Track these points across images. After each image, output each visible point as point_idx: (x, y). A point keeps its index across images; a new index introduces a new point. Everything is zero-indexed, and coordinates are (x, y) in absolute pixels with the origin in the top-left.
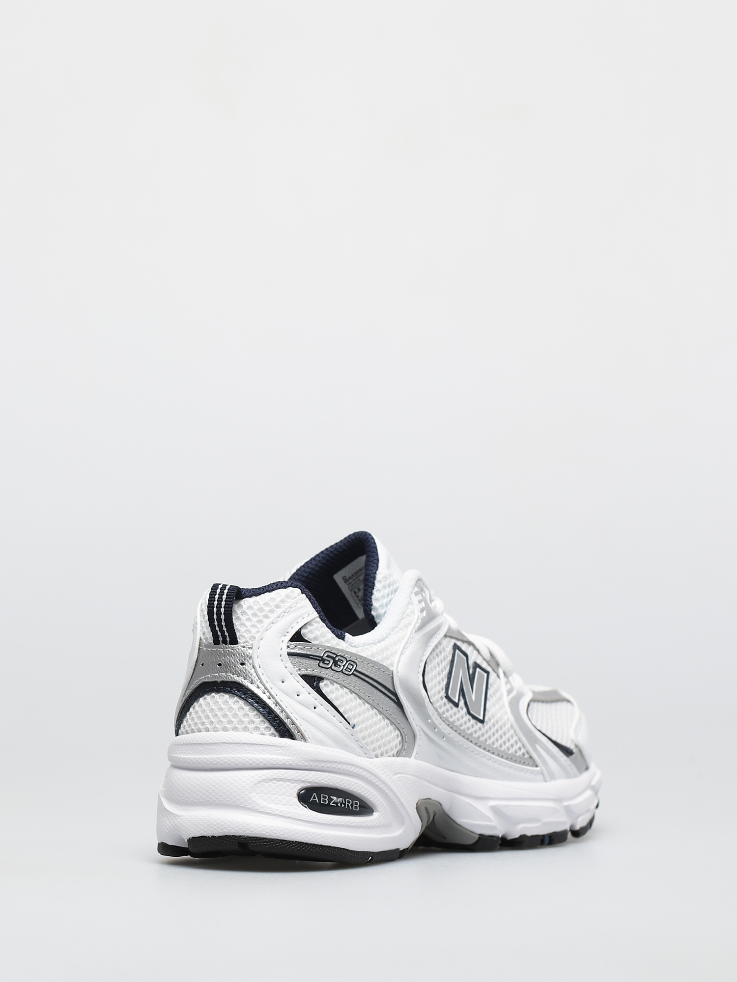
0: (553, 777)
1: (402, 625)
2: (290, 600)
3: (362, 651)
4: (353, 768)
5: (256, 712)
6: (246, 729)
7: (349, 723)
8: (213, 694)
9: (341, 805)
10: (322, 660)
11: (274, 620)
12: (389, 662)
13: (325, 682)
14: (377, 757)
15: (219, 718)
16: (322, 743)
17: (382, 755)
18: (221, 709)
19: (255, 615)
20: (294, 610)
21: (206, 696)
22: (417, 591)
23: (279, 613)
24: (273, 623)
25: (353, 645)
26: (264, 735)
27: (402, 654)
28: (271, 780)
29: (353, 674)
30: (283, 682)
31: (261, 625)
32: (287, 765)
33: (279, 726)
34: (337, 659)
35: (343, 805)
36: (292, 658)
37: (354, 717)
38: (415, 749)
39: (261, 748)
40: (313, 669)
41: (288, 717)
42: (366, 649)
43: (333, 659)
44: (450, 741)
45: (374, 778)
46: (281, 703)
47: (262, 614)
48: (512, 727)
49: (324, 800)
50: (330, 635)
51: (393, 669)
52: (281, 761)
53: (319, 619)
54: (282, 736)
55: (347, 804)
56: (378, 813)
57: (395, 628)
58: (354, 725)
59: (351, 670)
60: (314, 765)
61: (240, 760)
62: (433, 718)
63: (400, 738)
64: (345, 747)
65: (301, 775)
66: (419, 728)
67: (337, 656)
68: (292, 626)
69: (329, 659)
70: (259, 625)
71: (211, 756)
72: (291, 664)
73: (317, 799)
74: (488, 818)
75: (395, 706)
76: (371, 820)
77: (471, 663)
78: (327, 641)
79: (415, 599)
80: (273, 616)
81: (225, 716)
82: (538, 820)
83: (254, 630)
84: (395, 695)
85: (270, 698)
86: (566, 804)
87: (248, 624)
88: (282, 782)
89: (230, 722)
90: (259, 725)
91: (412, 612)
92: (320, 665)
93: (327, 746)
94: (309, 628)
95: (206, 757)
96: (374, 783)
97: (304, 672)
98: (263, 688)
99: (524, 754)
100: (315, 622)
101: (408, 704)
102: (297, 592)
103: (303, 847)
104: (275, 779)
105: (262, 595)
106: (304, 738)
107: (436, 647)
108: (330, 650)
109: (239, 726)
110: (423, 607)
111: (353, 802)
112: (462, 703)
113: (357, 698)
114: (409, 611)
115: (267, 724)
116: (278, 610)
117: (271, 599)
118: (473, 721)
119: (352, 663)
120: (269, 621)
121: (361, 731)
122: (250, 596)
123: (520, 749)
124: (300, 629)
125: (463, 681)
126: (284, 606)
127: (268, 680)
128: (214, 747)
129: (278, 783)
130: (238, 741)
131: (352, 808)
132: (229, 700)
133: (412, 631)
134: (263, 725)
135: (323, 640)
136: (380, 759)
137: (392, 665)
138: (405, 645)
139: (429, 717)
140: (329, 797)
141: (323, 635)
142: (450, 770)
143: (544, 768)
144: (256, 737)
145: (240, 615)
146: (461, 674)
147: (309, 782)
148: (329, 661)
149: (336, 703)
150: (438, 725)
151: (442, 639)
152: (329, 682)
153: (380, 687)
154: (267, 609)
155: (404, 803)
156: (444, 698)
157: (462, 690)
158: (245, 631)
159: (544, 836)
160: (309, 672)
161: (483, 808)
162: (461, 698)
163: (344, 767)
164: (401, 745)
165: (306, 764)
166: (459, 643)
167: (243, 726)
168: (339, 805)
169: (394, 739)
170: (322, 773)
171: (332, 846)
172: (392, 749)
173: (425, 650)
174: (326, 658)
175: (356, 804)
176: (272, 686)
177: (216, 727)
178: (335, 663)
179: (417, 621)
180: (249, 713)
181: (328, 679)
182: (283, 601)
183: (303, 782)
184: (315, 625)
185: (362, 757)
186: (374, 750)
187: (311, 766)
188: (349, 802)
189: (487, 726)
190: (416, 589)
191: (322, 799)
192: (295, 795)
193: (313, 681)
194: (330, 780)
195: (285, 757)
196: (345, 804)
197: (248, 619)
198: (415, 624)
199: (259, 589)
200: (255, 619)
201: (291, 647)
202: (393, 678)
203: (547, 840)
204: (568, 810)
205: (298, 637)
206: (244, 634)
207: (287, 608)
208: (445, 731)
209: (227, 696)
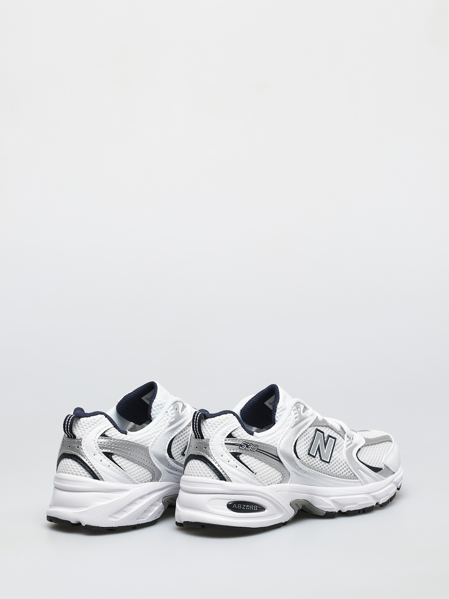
0: (366, 482)
1: (284, 426)
2: (227, 420)
3: (262, 440)
4: (254, 492)
5: (210, 469)
6: (206, 476)
7: (253, 472)
8: (194, 460)
9: (248, 508)
10: (241, 446)
11: (220, 428)
12: (275, 444)
13: (242, 455)
14: (268, 485)
15: (196, 471)
16: (239, 482)
17: (271, 484)
18: (196, 467)
19: (211, 426)
20: (229, 424)
21: (192, 460)
22: (295, 409)
23: (222, 425)
24: (219, 430)
25: (257, 437)
26: (213, 479)
27: (282, 439)
28: (215, 499)
29: (256, 450)
30: (222, 456)
31: (214, 431)
32: (222, 492)
33: (220, 476)
34: (248, 445)
35: (249, 509)
36: (227, 445)
37: (256, 469)
38: (290, 479)
39: (211, 485)
40: (236, 450)
41: (224, 472)
42: (264, 438)
43: (246, 445)
44: (309, 474)
45: (265, 495)
46: (220, 465)
47: (215, 426)
48: (345, 463)
49: (239, 507)
50: (246, 433)
51: (277, 446)
52: (220, 491)
53: (241, 427)
54: (221, 480)
55: (251, 507)
56: (267, 510)
57: (281, 427)
58: (256, 473)
59: (255, 449)
60: (234, 492)
61: (203, 490)
62: (299, 465)
63: (281, 475)
64: (251, 483)
65: (228, 497)
66: (292, 470)
67: (248, 443)
68: (228, 431)
69: (244, 445)
70: (213, 431)
71: (192, 487)
72: (226, 448)
73: (236, 507)
74: (330, 505)
75: (279, 462)
76: (263, 514)
77: (326, 435)
78: (244, 437)
79: (293, 413)
80: (219, 427)
81: (198, 470)
82: (356, 504)
83: (211, 433)
84: (278, 457)
85: (216, 463)
86: (373, 494)
87: (208, 430)
88: (220, 500)
89: (200, 473)
90: (211, 475)
91: (290, 419)
92: (240, 448)
93: (241, 483)
94: (236, 431)
95: (190, 487)
96: (265, 497)
97: (232, 451)
98: (213, 459)
99: (351, 474)
100: (239, 429)
101: (285, 461)
102: (231, 416)
103: (228, 528)
104: (217, 498)
105: (216, 417)
106: (230, 480)
107: (304, 432)
108: (245, 441)
109: (203, 475)
110: (297, 416)
111: (254, 507)
112: (318, 455)
113: (258, 461)
114: (289, 419)
115: (215, 474)
116: (222, 424)
117: (219, 419)
118: (323, 463)
119: (255, 446)
120: (218, 429)
121: (260, 475)
122: (210, 418)
123: (349, 472)
124: (232, 432)
125: (320, 445)
126: (225, 422)
127: (216, 456)
128: (193, 483)
129: (218, 500)
130: (202, 482)
131: (254, 509)
132: (200, 463)
133: (289, 428)
134: (213, 475)
135: (242, 436)
136: (271, 486)
137: (277, 444)
138: (284, 435)
139: (297, 465)
140: (242, 505)
141: (242, 434)
142: (311, 485)
143: (361, 480)
144: (210, 480)
145: (205, 426)
146: (319, 442)
147: (232, 500)
148: (244, 446)
149: (246, 464)
150: (302, 468)
151: (307, 428)
152: (244, 455)
153: (270, 455)
154: (217, 423)
155: (282, 504)
156: (307, 455)
157: (319, 449)
158: (207, 433)
159: (360, 510)
160: (235, 451)
161: (327, 501)
162: (318, 452)
163: (249, 492)
164: (282, 478)
165: (231, 492)
166: (319, 428)
167: (205, 475)
168: (247, 508)
169: (278, 476)
170: (239, 495)
171: (242, 527)
172: (277, 481)
173: (296, 435)
174: (243, 445)
175: (256, 507)
176: (217, 458)
177: (194, 475)
178: (247, 446)
179: (292, 423)
180: (207, 469)
181: (243, 454)
182: (224, 420)
183: (229, 499)
184: (239, 430)
185: (260, 486)
186: (267, 482)
187: (233, 493)
188: (252, 507)
189: (331, 464)
190: (295, 408)
191: (238, 506)
192: (226, 505)
193: (236, 455)
194: (242, 498)
195: (221, 489)
196: (250, 508)
197: (209, 428)
198: (291, 425)
199: (215, 414)
200: (211, 428)
201: (227, 440)
202: (277, 450)
203: (362, 511)
204: (374, 497)
205: (230, 436)
206: (207, 435)
207: (226, 423)
208: (306, 470)
209: (199, 461)
